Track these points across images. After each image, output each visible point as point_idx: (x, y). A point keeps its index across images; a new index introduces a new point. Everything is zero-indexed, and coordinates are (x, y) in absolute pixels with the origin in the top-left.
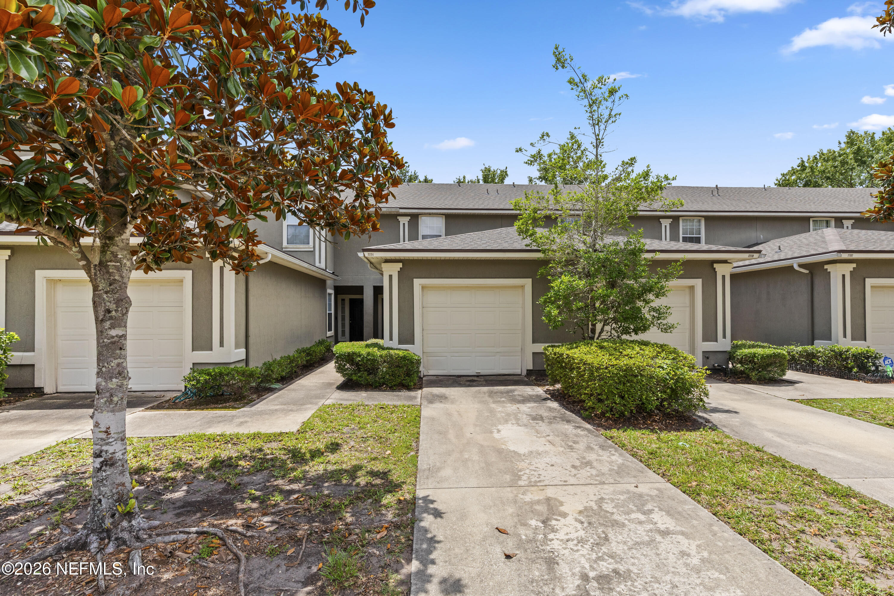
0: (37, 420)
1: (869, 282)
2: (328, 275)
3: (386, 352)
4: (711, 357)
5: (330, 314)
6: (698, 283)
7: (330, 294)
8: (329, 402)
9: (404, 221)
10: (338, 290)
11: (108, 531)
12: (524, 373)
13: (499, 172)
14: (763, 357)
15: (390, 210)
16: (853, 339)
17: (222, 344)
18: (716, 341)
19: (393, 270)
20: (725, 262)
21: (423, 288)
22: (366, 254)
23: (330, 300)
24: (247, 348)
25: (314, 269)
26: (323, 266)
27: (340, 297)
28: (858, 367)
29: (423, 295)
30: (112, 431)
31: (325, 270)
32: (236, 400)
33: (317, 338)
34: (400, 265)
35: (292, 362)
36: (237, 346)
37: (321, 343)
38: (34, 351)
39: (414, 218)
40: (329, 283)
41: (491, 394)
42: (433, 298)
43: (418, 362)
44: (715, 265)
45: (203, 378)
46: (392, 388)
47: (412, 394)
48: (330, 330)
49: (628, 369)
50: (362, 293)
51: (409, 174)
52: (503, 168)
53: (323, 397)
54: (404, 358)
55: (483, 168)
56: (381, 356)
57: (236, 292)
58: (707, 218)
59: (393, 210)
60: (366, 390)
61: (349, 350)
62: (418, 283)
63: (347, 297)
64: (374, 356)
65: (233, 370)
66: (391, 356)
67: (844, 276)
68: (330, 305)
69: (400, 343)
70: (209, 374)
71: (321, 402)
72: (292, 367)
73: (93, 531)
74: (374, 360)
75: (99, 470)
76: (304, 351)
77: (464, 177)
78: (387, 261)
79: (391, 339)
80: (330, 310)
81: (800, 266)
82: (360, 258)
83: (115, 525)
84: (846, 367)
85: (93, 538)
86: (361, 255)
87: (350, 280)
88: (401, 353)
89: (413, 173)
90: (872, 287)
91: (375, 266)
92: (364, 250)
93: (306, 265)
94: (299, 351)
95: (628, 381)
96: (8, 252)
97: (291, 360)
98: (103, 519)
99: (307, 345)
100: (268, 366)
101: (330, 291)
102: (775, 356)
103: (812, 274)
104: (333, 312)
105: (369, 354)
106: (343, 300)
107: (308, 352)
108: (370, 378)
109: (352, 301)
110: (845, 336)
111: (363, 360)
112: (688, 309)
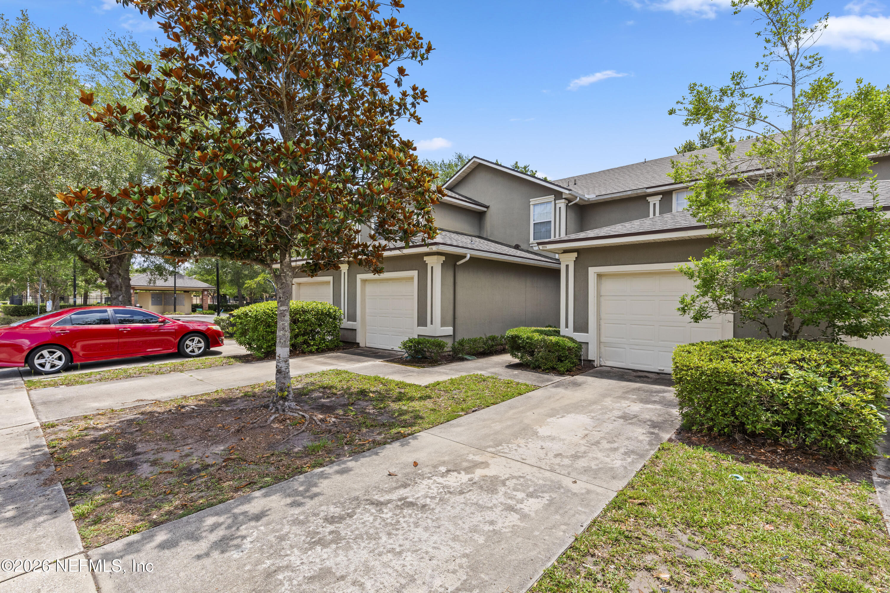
9: (655, 201)
15: (635, 192)
17: (432, 323)
19: (569, 259)
21: (600, 276)
22: (541, 247)
24: (454, 326)
29: (597, 283)
32: (430, 363)
34: (575, 255)
36: (443, 325)
38: (356, 321)
39: (667, 195)
42: (611, 286)
46: (545, 371)
47: (556, 378)
57: (442, 284)
59: (639, 191)
62: (593, 271)
69: (575, 330)
78: (565, 251)
79: (567, 327)
92: (539, 244)
96: (348, 265)
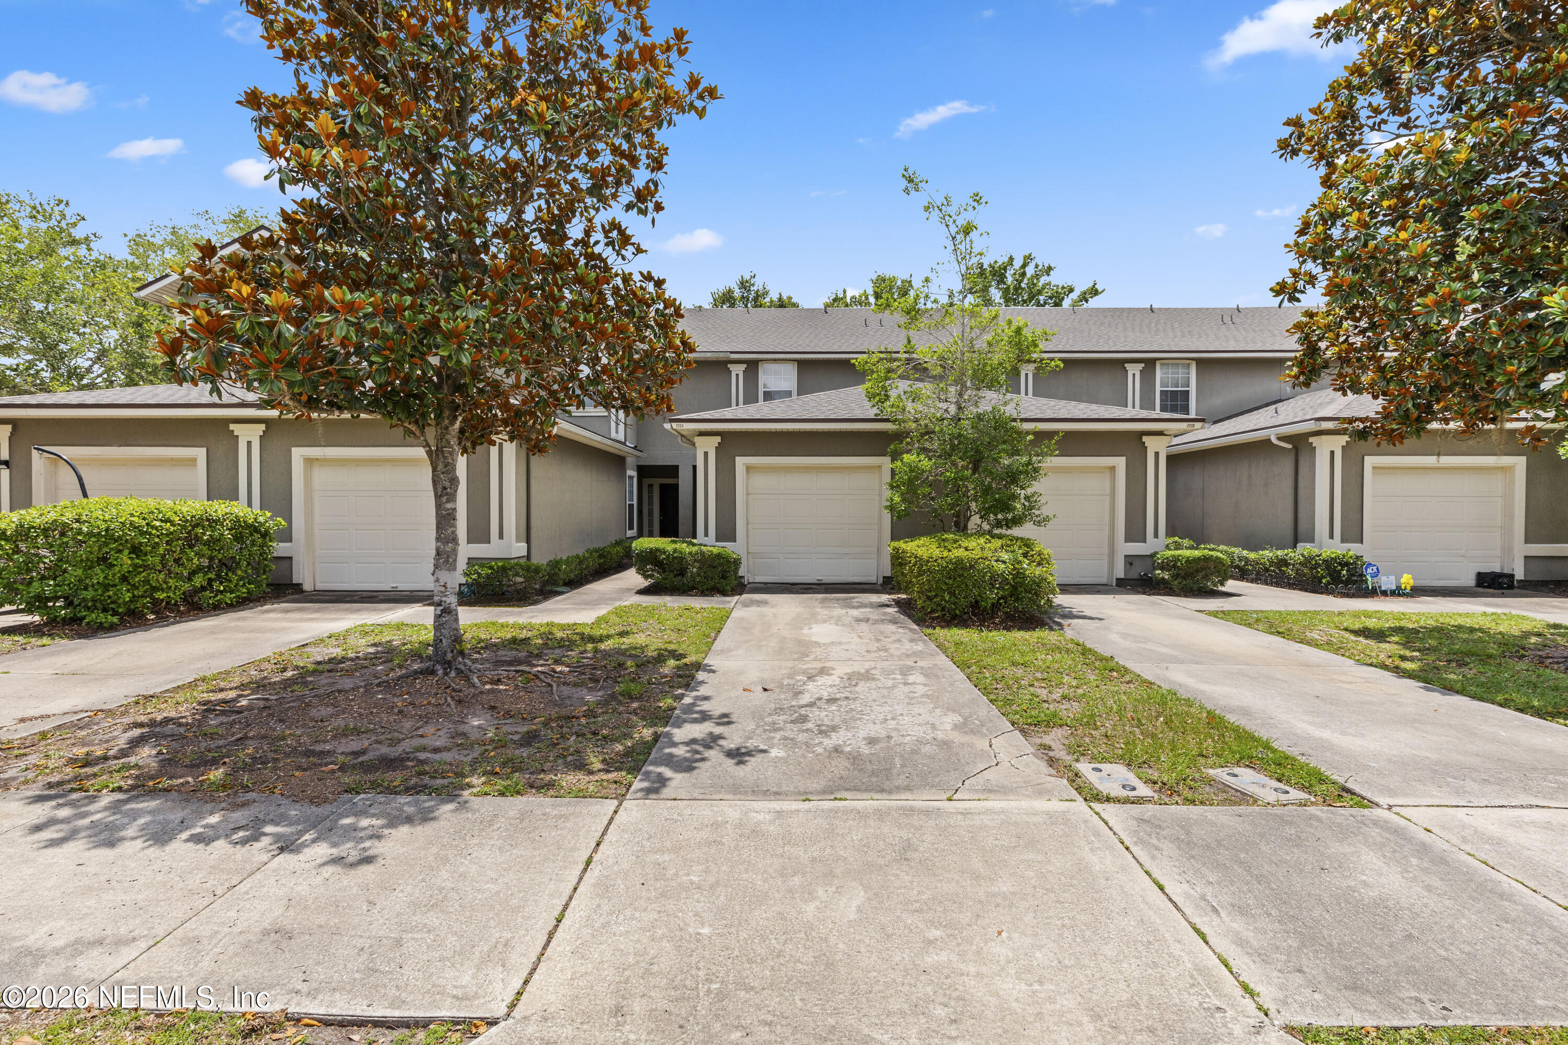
0: (317, 611)
1: (1369, 461)
2: (627, 450)
3: (696, 548)
4: (1137, 563)
5: (631, 506)
6: (1120, 462)
7: (631, 478)
8: (627, 603)
9: (737, 370)
10: (643, 471)
11: (449, 663)
12: (881, 581)
13: (899, 283)
14: (1188, 561)
15: (716, 355)
16: (1343, 540)
17: (501, 536)
18: (1145, 541)
19: (708, 445)
20: (1160, 433)
21: (749, 469)
22: (674, 425)
23: (631, 486)
24: (528, 541)
25: (609, 442)
26: (621, 437)
27: (647, 481)
28: (1330, 575)
29: (748, 479)
30: (449, 586)
31: (624, 444)
32: (520, 600)
33: (613, 538)
34: (718, 439)
35: (581, 562)
36: (518, 540)
37: (618, 543)
38: (291, 541)
39: (752, 366)
40: (630, 461)
41: (823, 601)
42: (761, 482)
43: (737, 563)
44: (1145, 439)
45: (485, 572)
46: (703, 594)
47: (727, 599)
48: (631, 528)
49: (959, 561)
50: (676, 476)
51: (755, 288)
52: (906, 277)
53: (620, 599)
54: (719, 556)
55: (874, 278)
56: (690, 553)
57: (517, 474)
58: (1199, 362)
59: (722, 355)
60: (672, 595)
61: (652, 546)
62: (741, 462)
63: (657, 482)
64: (681, 553)
65: (516, 564)
66: (702, 553)
67: (1332, 453)
68: (631, 492)
69: (718, 540)
70: (491, 568)
71: (617, 604)
72: (581, 569)
73: (438, 662)
74: (682, 559)
75: (440, 616)
76: (596, 551)
77: (845, 292)
78: (702, 434)
79: (706, 535)
80: (631, 499)
81: (1280, 439)
82: (667, 431)
83: (455, 658)
84: (1315, 577)
85: (438, 667)
86: (667, 426)
87: (660, 456)
88: (715, 551)
89: (761, 288)
90: (1374, 468)
91: (688, 440)
92: (672, 421)
93: (598, 438)
94: (590, 552)
95: (960, 576)
96: (263, 427)
97: (581, 561)
98: (445, 654)
99: (599, 545)
100: (555, 564)
101: (632, 473)
102: (1206, 559)
103: (1296, 450)
104: (635, 502)
105: (675, 551)
106: (651, 486)
107: (602, 553)
108: (677, 581)
109: (663, 487)
110: (1331, 537)
111: (668, 557)
112: (1108, 499)
